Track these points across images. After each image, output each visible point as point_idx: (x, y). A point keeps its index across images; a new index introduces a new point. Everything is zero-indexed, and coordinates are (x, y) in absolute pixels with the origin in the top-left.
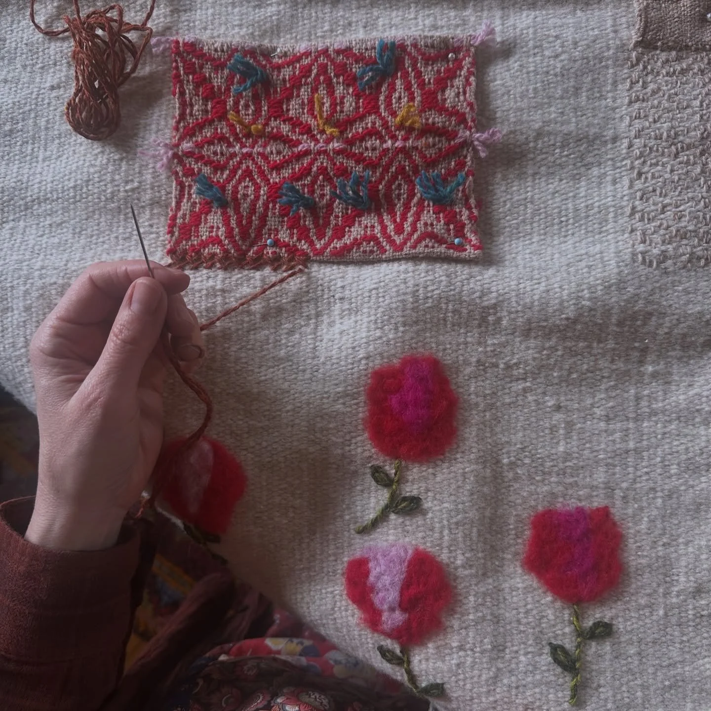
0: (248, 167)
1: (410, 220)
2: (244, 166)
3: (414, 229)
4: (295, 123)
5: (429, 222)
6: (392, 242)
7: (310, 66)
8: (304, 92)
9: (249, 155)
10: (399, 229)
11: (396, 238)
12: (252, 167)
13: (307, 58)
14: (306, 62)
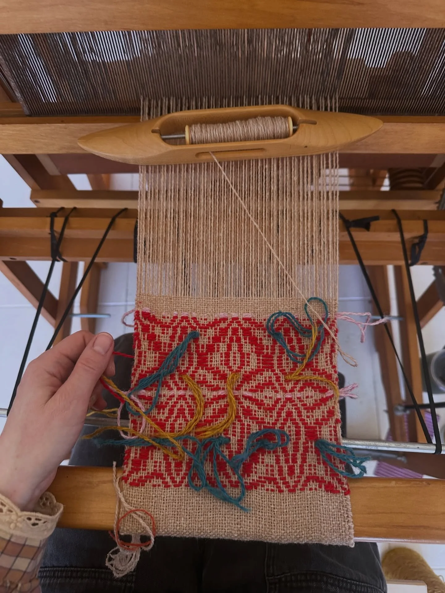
0: (181, 406)
1: (299, 461)
2: (178, 406)
3: (302, 472)
4: (216, 372)
5: (313, 464)
6: (286, 483)
7: (226, 329)
8: (223, 348)
9: (182, 397)
10: (291, 471)
11: (288, 479)
12: (185, 406)
13: (224, 322)
14: (223, 325)
